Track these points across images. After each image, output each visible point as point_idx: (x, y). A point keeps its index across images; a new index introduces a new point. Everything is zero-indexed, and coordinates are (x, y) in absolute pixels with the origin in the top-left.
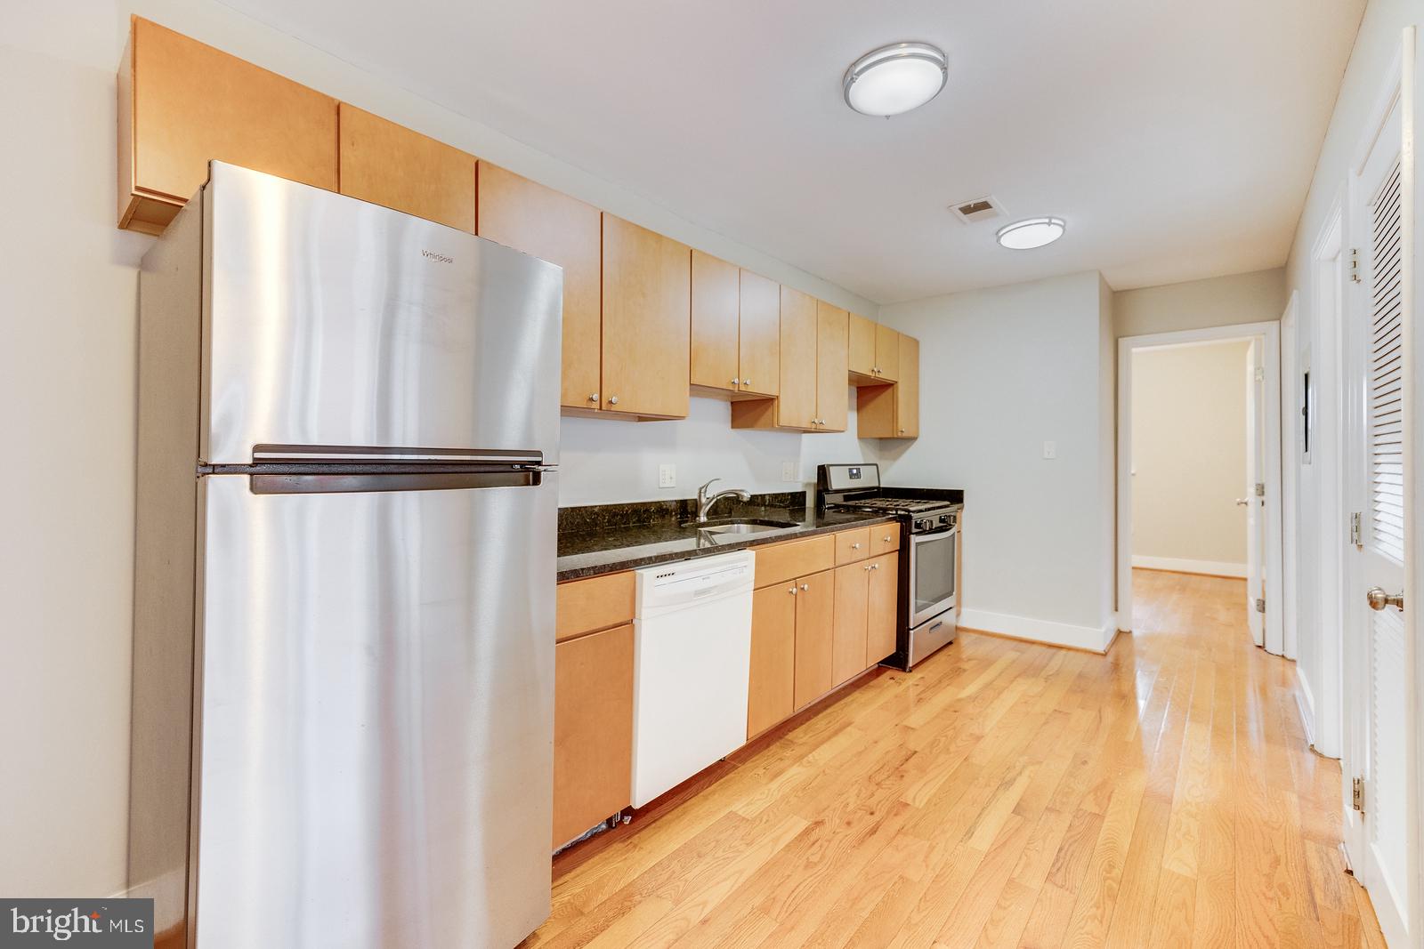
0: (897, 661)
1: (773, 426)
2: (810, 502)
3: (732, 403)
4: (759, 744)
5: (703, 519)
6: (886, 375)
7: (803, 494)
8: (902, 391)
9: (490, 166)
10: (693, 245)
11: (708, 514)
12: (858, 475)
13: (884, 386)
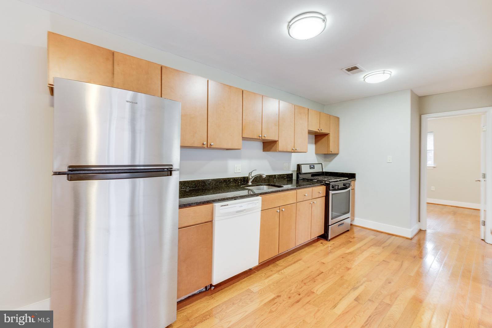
0: (324, 236)
1: (275, 151)
2: (294, 177)
3: (263, 142)
4: (264, 265)
5: (250, 184)
6: (324, 131)
7: (292, 174)
8: (332, 137)
9: (166, 67)
10: (243, 89)
11: (252, 182)
12: (313, 168)
13: (325, 135)
